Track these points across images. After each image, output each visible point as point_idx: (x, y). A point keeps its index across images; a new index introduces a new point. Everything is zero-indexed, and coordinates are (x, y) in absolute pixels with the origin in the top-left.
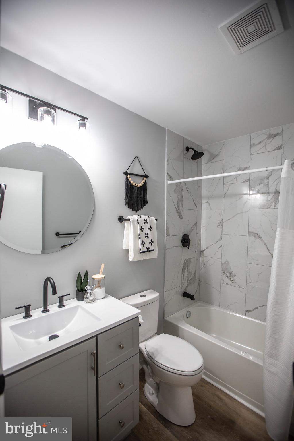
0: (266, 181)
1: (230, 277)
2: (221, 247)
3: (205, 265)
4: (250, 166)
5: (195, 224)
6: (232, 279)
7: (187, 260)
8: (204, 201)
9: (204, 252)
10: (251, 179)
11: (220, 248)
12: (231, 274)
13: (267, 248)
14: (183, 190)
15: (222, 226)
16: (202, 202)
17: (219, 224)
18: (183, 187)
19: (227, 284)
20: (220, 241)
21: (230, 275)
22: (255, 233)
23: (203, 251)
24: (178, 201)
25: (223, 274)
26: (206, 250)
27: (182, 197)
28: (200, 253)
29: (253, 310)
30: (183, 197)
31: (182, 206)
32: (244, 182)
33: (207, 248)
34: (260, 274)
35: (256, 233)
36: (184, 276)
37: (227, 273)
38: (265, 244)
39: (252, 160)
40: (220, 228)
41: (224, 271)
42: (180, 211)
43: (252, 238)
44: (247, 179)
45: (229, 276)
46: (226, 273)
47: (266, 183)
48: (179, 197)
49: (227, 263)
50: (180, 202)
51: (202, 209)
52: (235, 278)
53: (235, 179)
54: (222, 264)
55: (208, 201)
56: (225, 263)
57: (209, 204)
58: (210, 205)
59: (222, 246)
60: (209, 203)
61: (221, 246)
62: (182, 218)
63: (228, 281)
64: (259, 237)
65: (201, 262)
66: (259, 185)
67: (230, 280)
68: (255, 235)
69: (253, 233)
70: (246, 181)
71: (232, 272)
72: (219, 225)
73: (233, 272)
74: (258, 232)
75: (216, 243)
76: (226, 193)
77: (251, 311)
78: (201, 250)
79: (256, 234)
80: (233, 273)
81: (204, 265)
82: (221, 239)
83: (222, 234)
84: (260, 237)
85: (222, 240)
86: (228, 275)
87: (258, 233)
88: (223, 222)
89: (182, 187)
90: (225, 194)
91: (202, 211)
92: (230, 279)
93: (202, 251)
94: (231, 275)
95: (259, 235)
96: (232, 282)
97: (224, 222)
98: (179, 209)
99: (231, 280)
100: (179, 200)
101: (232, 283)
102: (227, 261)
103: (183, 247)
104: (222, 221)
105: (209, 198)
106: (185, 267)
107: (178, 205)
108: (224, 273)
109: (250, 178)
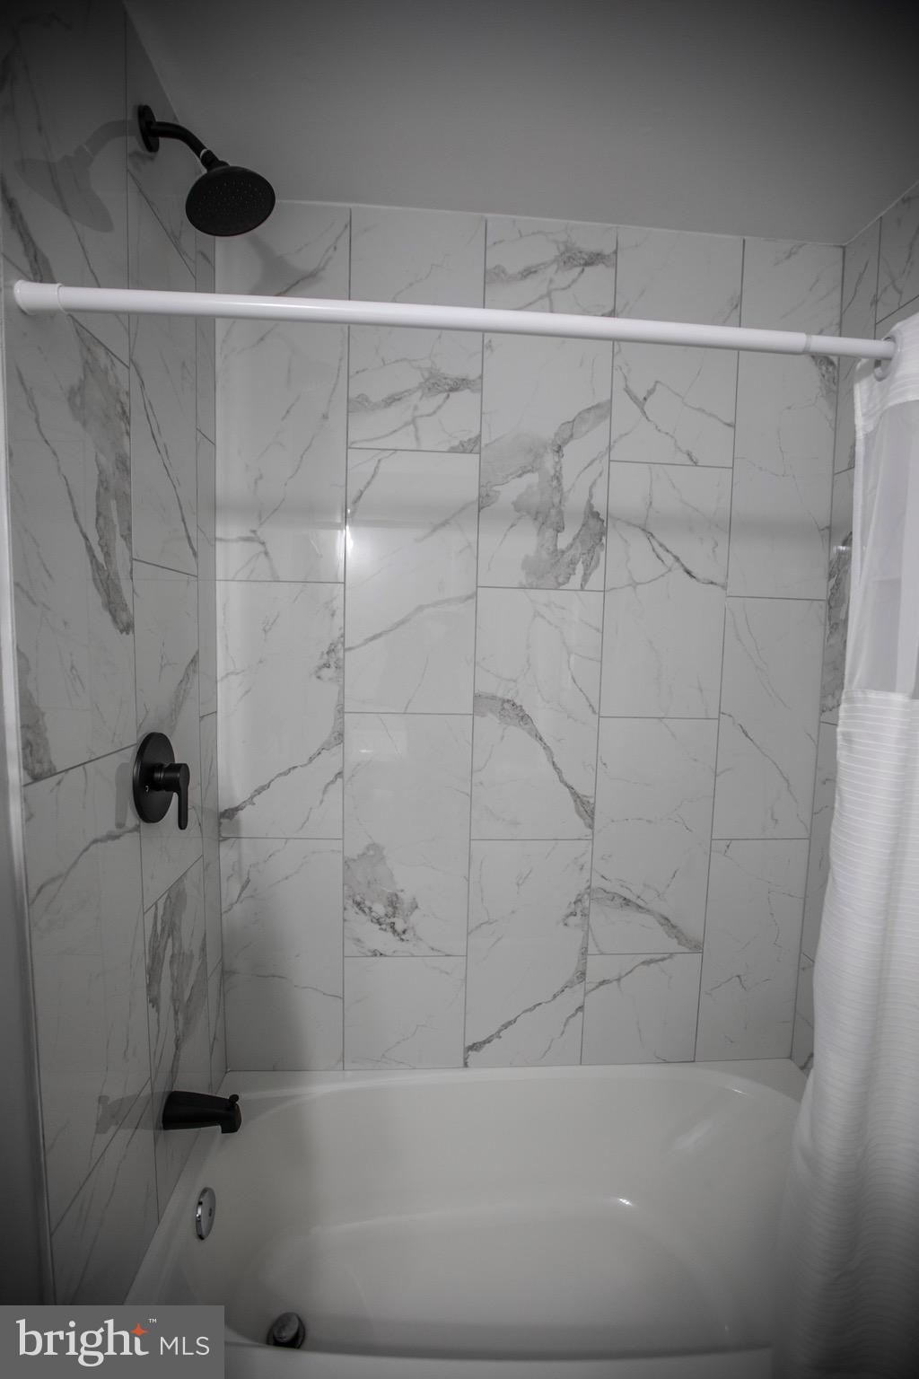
0: (549, 461)
1: (392, 920)
2: (339, 780)
3: (248, 881)
4: (481, 377)
5: (194, 661)
6: (400, 926)
7: (169, 897)
8: (229, 529)
9: (242, 815)
10: (484, 441)
11: (332, 782)
12: (393, 902)
13: (554, 763)
14: (125, 415)
15: (340, 667)
16: (219, 534)
17: (323, 661)
18: (128, 394)
19: (375, 954)
20: (335, 749)
21: (390, 910)
22: (504, 701)
23: (237, 809)
24: (98, 494)
25: (352, 910)
26: (251, 801)
27: (123, 465)
28: (220, 824)
29: (498, 1035)
30: (128, 471)
31: (127, 538)
32: (453, 450)
33: (259, 791)
34: (526, 878)
35: (508, 701)
36: (158, 1011)
37: (373, 902)
38: (546, 748)
39: (490, 347)
40: (330, 679)
41: (358, 899)
42: (116, 574)
43: (490, 724)
44: (466, 439)
45: (386, 915)
46: (368, 903)
47: (552, 473)
48: (102, 459)
49: (374, 853)
50: (113, 504)
51: (220, 575)
52: (415, 918)
53: (411, 427)
54: (345, 863)
55: (254, 532)
56: (364, 854)
57: (261, 548)
58: (266, 553)
59: (347, 775)
60: (263, 544)
61: (340, 774)
62: (127, 628)
63: (383, 940)
64: (522, 717)
65: (225, 869)
66: (520, 476)
67: (390, 934)
68: (504, 709)
69: (494, 698)
70: (462, 449)
71: (399, 894)
72: (327, 666)
73: (402, 891)
74: (517, 693)
75: (311, 759)
76: (359, 497)
77: (488, 1041)
78: (223, 806)
79: (506, 706)
80: (406, 898)
81: (243, 888)
82: (340, 736)
83: (341, 711)
84: (524, 718)
85: (342, 741)
86: (380, 909)
87: (516, 701)
88: (345, 650)
89: (124, 398)
90: (355, 502)
91: (220, 586)
92: (392, 925)
93: (231, 813)
94: (395, 908)
95: (521, 706)
96: (402, 940)
97: (350, 649)
98: (107, 554)
99: (394, 931)
100: (103, 483)
101: (400, 943)
102: (374, 846)
103: (143, 825)
104: (343, 644)
105: (260, 517)
106: (163, 944)
107: (101, 521)
108: (358, 904)
109: (480, 436)
